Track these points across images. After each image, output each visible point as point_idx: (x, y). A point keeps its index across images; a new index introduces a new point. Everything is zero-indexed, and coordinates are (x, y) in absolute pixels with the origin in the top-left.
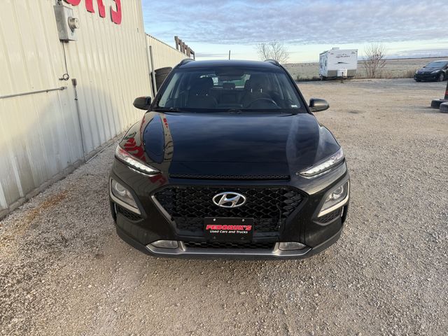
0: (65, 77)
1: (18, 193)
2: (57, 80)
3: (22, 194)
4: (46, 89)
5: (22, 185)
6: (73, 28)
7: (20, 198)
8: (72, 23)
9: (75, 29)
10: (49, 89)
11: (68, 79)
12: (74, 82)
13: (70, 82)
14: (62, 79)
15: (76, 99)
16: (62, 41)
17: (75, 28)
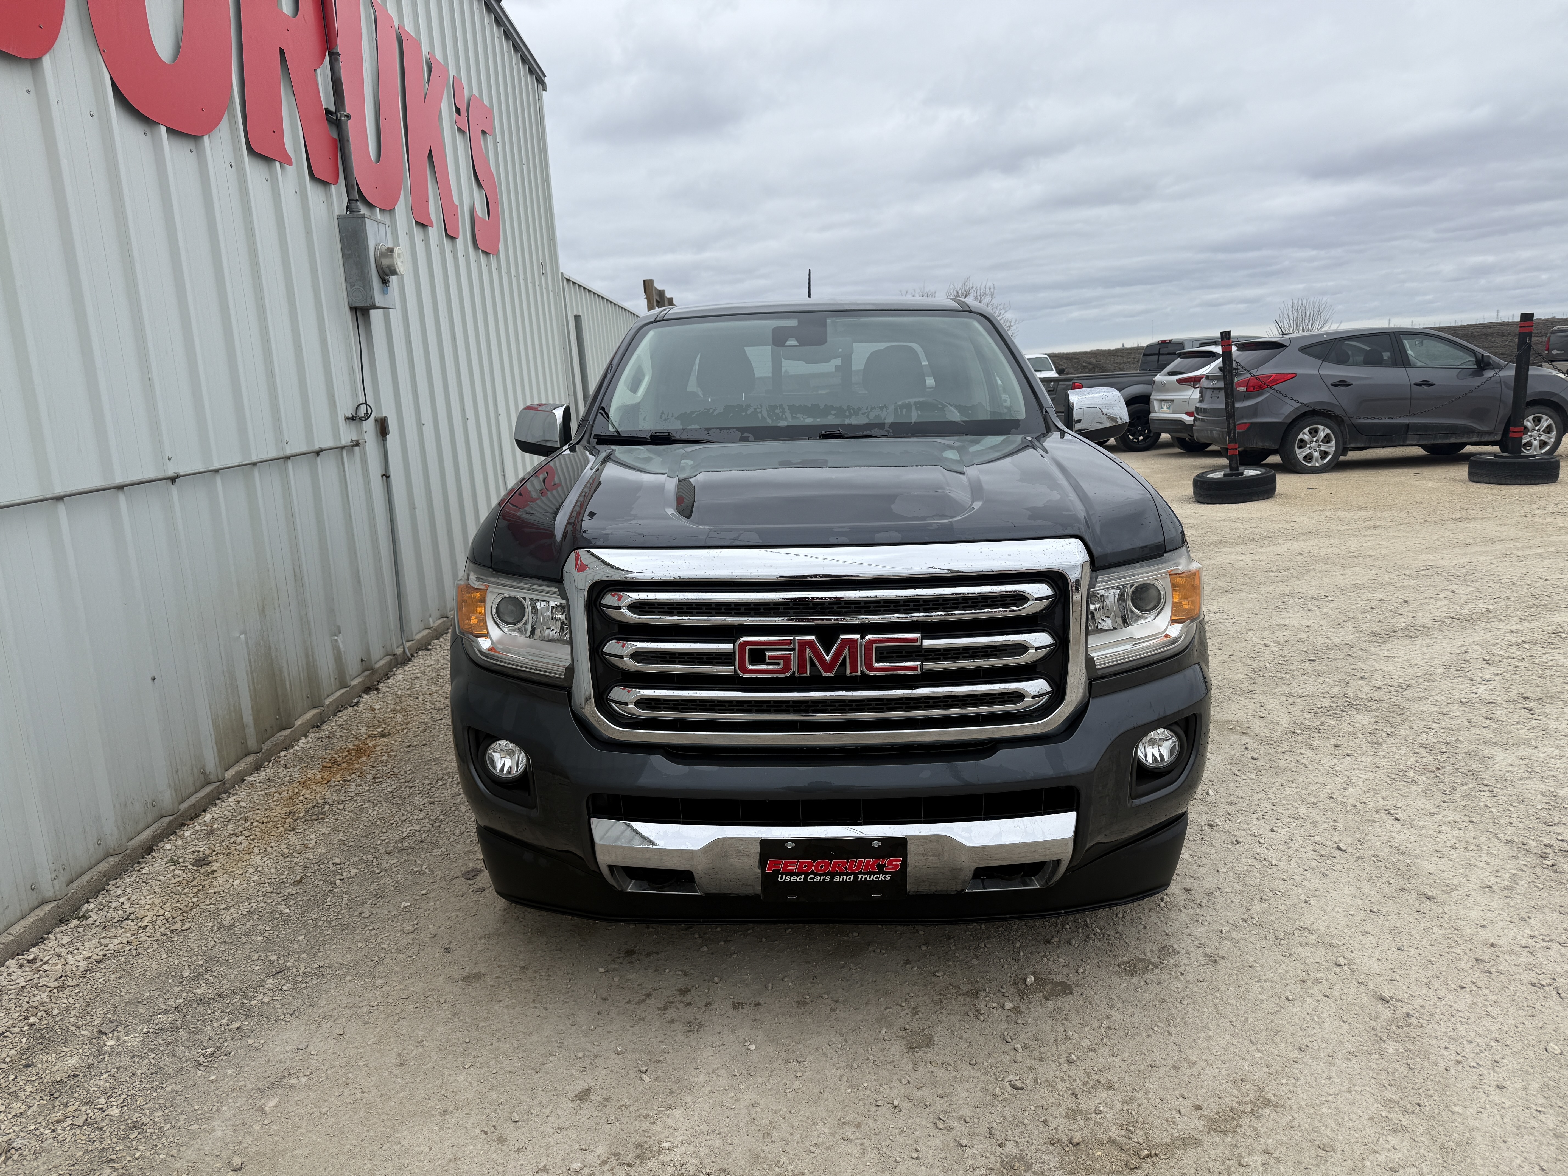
0: (363, 410)
1: (245, 738)
2: (341, 420)
3: (252, 743)
4: (317, 447)
5: (256, 720)
6: (386, 274)
7: (248, 754)
8: (385, 262)
9: (393, 279)
10: (324, 446)
11: (367, 417)
12: (383, 428)
13: (369, 426)
14: (352, 419)
15: (386, 476)
16: (354, 309)
17: (394, 272)
